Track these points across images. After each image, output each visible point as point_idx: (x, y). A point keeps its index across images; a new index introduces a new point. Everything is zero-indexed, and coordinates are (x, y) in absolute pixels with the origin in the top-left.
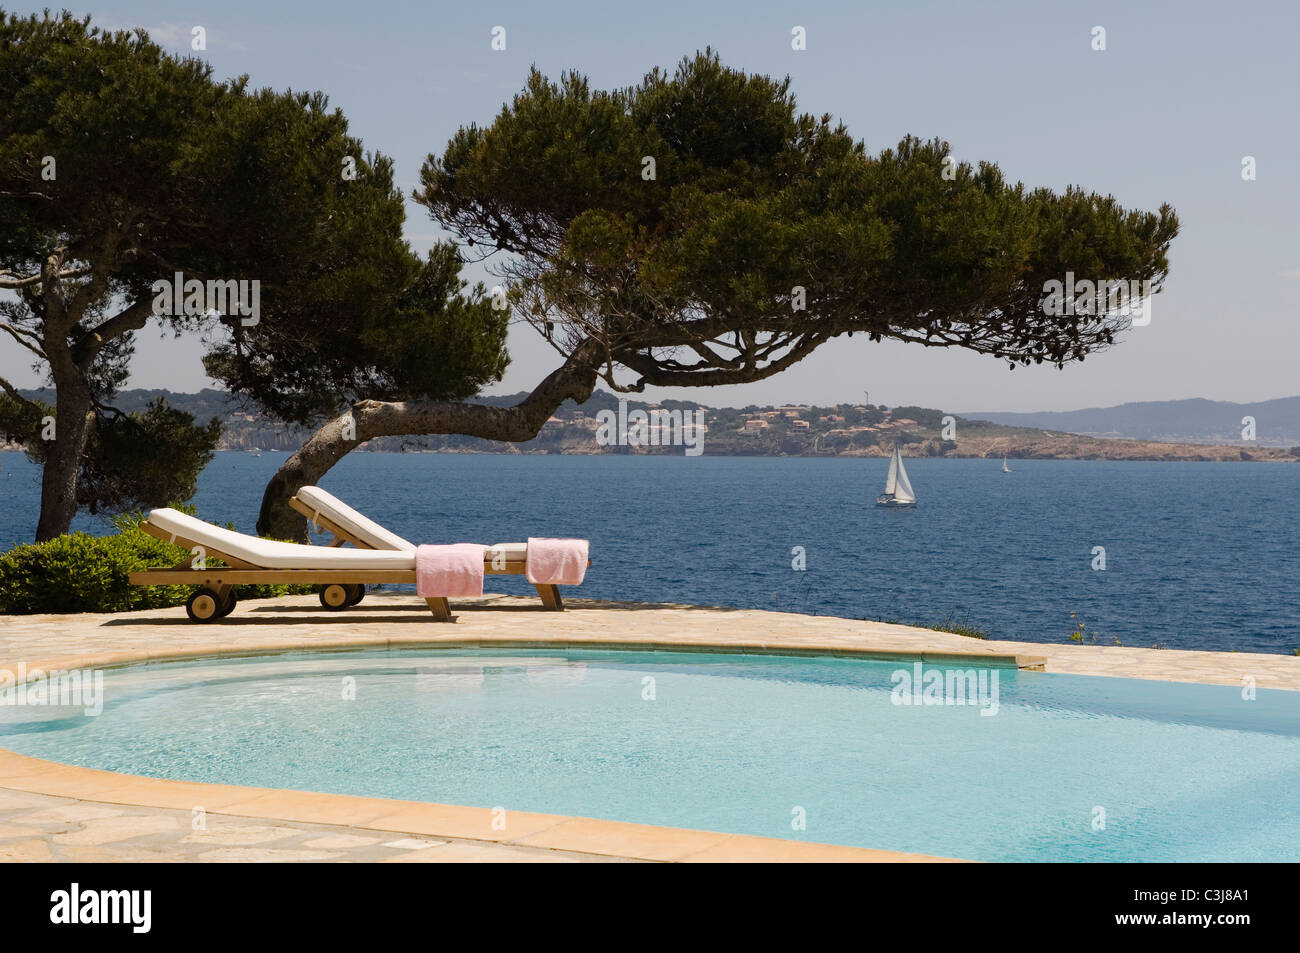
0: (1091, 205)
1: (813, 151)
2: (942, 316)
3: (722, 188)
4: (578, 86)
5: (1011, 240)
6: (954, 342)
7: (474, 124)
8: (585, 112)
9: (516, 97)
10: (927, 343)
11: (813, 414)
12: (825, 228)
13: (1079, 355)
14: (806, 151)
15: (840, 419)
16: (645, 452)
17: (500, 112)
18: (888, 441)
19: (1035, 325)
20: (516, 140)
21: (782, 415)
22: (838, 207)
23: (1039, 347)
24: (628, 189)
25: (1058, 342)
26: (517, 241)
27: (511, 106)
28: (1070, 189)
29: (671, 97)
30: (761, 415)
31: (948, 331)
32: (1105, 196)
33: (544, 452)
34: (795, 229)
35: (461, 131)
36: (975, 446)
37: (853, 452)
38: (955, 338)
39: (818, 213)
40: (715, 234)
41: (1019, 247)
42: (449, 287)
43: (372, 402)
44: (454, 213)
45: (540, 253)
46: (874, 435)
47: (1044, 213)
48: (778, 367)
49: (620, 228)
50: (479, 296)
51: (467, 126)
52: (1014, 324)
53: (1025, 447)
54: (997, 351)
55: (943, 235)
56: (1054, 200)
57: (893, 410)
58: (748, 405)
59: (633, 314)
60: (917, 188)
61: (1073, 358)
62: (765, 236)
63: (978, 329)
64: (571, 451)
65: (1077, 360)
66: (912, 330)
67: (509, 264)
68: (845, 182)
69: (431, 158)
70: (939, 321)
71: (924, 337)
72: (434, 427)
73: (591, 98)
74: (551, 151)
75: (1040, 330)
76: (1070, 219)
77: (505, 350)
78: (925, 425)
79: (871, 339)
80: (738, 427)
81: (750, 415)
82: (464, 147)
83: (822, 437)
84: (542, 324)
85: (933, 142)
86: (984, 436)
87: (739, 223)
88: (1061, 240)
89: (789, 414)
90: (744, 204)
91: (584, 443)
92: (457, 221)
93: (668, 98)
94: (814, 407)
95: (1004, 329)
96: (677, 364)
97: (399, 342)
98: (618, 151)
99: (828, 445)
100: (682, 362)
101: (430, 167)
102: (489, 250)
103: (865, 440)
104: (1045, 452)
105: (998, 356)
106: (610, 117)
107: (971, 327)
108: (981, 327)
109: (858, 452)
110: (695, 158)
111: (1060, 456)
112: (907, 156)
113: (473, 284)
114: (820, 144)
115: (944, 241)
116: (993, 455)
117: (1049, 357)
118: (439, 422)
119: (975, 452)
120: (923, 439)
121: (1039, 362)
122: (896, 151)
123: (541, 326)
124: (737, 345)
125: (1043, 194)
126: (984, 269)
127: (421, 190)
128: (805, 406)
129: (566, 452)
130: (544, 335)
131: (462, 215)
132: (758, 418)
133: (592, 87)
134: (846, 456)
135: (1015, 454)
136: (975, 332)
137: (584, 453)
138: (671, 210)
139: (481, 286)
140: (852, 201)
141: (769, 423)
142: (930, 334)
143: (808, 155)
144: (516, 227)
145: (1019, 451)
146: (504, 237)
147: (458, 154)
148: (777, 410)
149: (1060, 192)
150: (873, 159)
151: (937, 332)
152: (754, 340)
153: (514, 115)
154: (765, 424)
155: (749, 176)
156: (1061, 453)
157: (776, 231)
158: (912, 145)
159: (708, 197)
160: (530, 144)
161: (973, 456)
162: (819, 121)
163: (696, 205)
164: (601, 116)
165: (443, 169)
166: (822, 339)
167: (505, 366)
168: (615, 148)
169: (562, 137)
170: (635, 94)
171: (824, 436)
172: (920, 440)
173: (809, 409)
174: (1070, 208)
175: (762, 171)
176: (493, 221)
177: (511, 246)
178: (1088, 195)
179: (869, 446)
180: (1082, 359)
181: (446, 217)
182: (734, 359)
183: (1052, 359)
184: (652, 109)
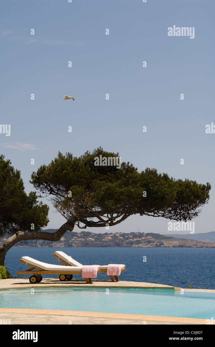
0: (191, 183)
1: (126, 171)
2: (157, 209)
3: (104, 180)
4: (70, 156)
5: (172, 192)
6: (160, 216)
7: (44, 164)
8: (72, 162)
9: (55, 158)
10: (154, 216)
11: (123, 235)
12: (129, 190)
13: (190, 219)
14: (124, 171)
15: (131, 236)
16: (76, 246)
17: (51, 162)
18: (145, 243)
19: (179, 211)
20: (56, 169)
21: (115, 235)
22: (132, 185)
23: (180, 217)
24: (83, 180)
25: (185, 216)
26: (54, 192)
27: (54, 161)
28: (186, 179)
29: (92, 158)
30: (109, 235)
31: (159, 213)
32: (194, 181)
33: (48, 247)
34: (122, 190)
35: (41, 166)
36: (169, 244)
37: (135, 246)
38: (161, 215)
39: (127, 186)
40: (103, 191)
41: (174, 193)
42: (34, 203)
43: (21, 232)
44: (39, 186)
45: (60, 195)
46: (141, 241)
47: (180, 185)
48: (118, 222)
49: (81, 190)
50: (41, 205)
51: (43, 165)
52: (174, 211)
53: (183, 244)
54: (170, 218)
55: (156, 191)
56: (182, 182)
57: (146, 234)
58: (105, 233)
59: (84, 210)
60: (150, 180)
61: (188, 220)
62: (115, 191)
63: (166, 213)
64: (55, 246)
65: (189, 220)
66: (150, 213)
67: (52, 198)
68: (133, 179)
69: (34, 173)
70: (156, 211)
71: (153, 215)
72: (35, 238)
73: (73, 159)
74: (64, 171)
75: (180, 213)
76: (186, 187)
77: (48, 218)
78: (155, 238)
79: (140, 215)
80: (103, 239)
81: (106, 236)
82: (42, 170)
83: (126, 242)
84: (63, 213)
85: (153, 169)
86: (172, 241)
87: (109, 189)
88: (184, 191)
89: (117, 235)
90: (110, 184)
91: (59, 244)
92: (40, 188)
93: (91, 159)
94: (124, 233)
95: (172, 213)
96: (93, 222)
97: (22, 217)
98: (80, 171)
99: (128, 244)
100: (94, 221)
101: (33, 175)
102: (48, 194)
103: (138, 242)
104: (188, 245)
105: (171, 219)
106: (78, 164)
107: (164, 212)
108: (166, 212)
109: (136, 246)
110: (98, 173)
111: (193, 247)
112: (147, 172)
113: (40, 202)
114: (127, 169)
115: (156, 193)
116: (174, 246)
117: (183, 219)
118: (37, 237)
119: (169, 245)
120: (154, 242)
121: (180, 221)
122: (145, 171)
123: (62, 213)
124: (108, 217)
125: (180, 181)
126: (166, 198)
127: (32, 180)
128: (121, 233)
129: (54, 247)
130: (63, 215)
131: (41, 186)
132: (108, 236)
133: (73, 156)
134: (133, 247)
135: (180, 246)
136: (165, 213)
137: (59, 247)
138: (93, 185)
139: (41, 202)
140: (135, 183)
141: (111, 238)
142: (154, 214)
143: (124, 172)
144: (54, 189)
145: (181, 245)
146: (51, 191)
147: (40, 172)
148: (113, 234)
149: (184, 180)
150: (140, 173)
151: (156, 213)
152: (113, 216)
153: (55, 163)
154: (110, 238)
155: (111, 177)
156: (193, 246)
157: (117, 190)
158: (148, 170)
159: (101, 182)
160: (59, 170)
161: (168, 247)
162: (127, 164)
163: (98, 184)
164: (76, 163)
165: (37, 175)
166: (129, 215)
167: (48, 222)
168: (79, 171)
169: (67, 168)
170: (83, 157)
171: (127, 241)
172: (153, 242)
173: (122, 233)
174: (186, 184)
175: (114, 175)
176: (48, 188)
177: (53, 193)
178: (190, 181)
179: (139, 244)
180: (191, 220)
181: (37, 187)
182: (107, 220)
183: (184, 220)
184: (87, 161)
